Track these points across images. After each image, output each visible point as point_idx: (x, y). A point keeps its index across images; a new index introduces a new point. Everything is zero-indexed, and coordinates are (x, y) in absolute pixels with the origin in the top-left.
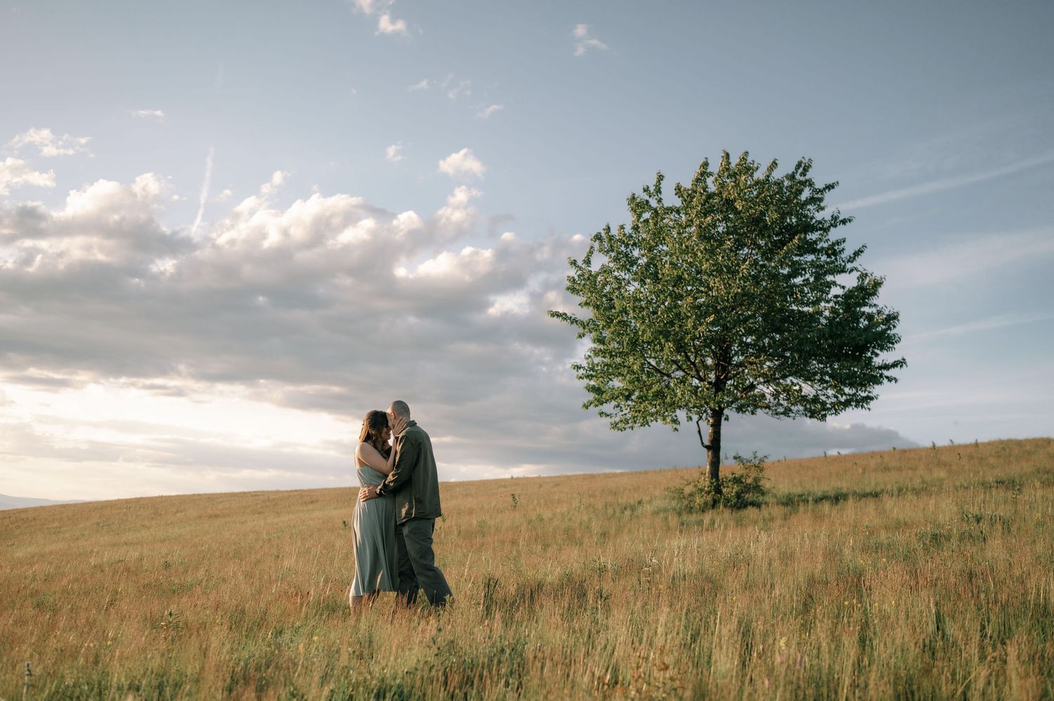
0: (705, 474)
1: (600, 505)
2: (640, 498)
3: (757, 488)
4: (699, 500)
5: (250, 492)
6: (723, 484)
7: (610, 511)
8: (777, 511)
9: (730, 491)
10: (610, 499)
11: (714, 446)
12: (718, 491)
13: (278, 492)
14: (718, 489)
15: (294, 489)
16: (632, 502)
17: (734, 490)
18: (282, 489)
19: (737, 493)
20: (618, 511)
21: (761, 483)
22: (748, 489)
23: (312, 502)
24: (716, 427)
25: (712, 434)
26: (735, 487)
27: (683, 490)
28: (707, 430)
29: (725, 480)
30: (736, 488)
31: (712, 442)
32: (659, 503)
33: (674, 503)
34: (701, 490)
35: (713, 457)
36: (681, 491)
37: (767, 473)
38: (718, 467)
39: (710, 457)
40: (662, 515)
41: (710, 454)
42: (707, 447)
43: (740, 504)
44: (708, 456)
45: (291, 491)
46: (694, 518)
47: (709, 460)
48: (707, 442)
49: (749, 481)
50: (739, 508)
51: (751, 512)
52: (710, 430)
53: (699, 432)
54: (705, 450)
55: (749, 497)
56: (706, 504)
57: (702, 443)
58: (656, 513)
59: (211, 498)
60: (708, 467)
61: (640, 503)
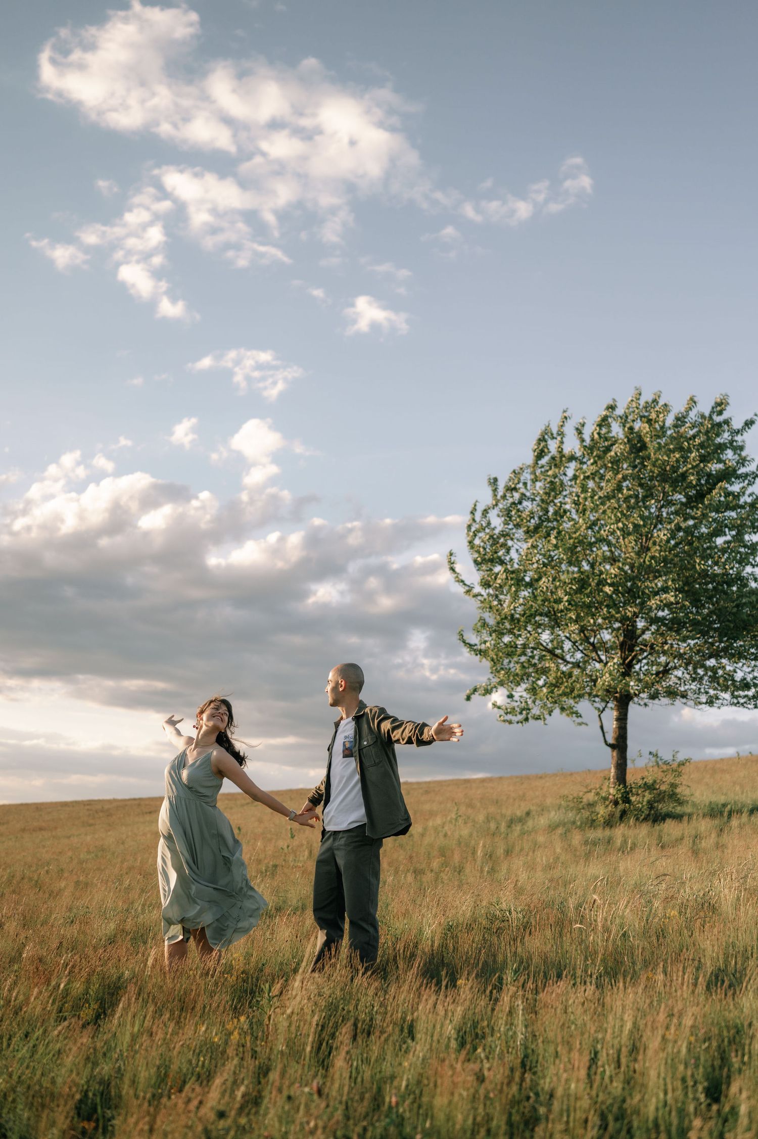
0: (609, 779)
1: (481, 818)
2: (527, 809)
3: (673, 796)
4: (602, 811)
5: (83, 801)
6: (631, 791)
7: (493, 826)
8: (704, 825)
9: (640, 800)
10: (492, 809)
11: (620, 745)
12: (626, 800)
13: (115, 800)
14: (626, 797)
15: (132, 797)
16: (519, 813)
17: (645, 799)
18: (120, 797)
19: (649, 802)
20: (503, 825)
21: (678, 790)
22: (661, 797)
23: (150, 813)
24: (622, 719)
25: (617, 730)
26: (647, 794)
27: (582, 798)
28: (611, 725)
29: (633, 786)
30: (648, 796)
31: (617, 739)
32: (554, 816)
33: (570, 815)
34: (605, 799)
35: (619, 759)
36: (579, 800)
37: (684, 779)
38: (625, 770)
39: (615, 758)
40: (560, 830)
41: (615, 754)
42: (612, 746)
43: (655, 817)
44: (613, 757)
45: (129, 800)
46: (599, 833)
47: (614, 762)
48: (611, 740)
49: (663, 788)
50: (655, 821)
51: (670, 828)
52: (614, 724)
53: (602, 727)
54: (609, 749)
55: (663, 807)
56: (612, 815)
57: (606, 741)
58: (552, 828)
59: (39, 807)
60: (613, 770)
61: (528, 814)
